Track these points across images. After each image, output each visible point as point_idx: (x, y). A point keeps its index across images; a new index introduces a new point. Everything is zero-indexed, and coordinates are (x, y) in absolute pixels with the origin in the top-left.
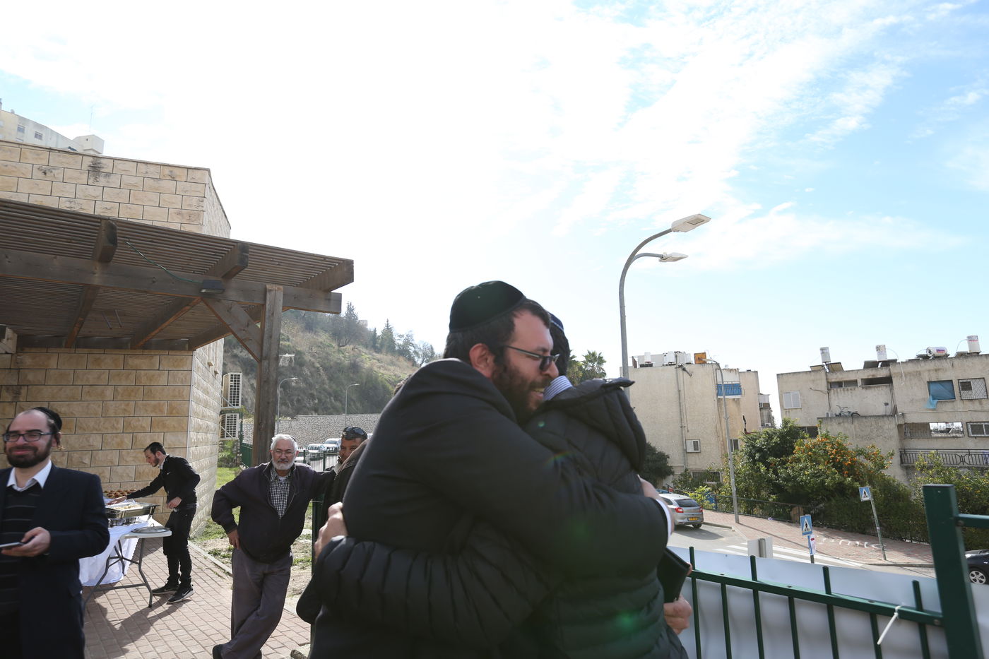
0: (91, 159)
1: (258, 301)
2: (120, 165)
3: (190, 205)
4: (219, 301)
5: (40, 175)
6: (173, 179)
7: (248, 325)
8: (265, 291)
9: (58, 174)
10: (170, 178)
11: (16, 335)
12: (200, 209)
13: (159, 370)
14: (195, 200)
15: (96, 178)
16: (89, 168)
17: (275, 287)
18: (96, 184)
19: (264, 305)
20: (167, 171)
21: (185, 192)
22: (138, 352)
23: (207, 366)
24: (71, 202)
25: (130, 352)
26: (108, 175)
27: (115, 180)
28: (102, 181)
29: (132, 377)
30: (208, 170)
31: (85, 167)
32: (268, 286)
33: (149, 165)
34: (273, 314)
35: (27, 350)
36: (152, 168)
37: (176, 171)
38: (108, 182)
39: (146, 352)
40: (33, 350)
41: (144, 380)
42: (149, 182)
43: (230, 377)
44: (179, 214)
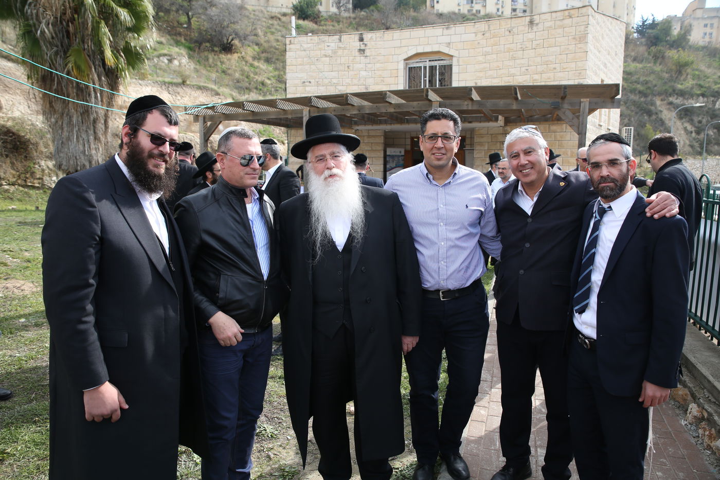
0: (529, 17)
1: (577, 107)
2: (543, 17)
3: (580, 32)
4: (560, 109)
5: (507, 33)
6: (570, 17)
7: (573, 119)
8: (580, 102)
9: (515, 30)
10: (568, 17)
11: (504, 118)
12: (586, 32)
13: (565, 132)
14: (583, 27)
15: (532, 28)
16: (529, 23)
17: (585, 100)
18: (533, 31)
19: (580, 109)
20: (566, 13)
21: (578, 23)
22: (556, 122)
23: (599, 127)
24: (521, 44)
25: (551, 123)
26: (537, 24)
27: (540, 26)
28: (535, 28)
29: (553, 136)
30: (591, 6)
31: (527, 23)
32: (582, 100)
33: (557, 13)
34: (584, 113)
35: (508, 124)
36: (559, 14)
37: (572, 12)
38: (538, 29)
39: (559, 122)
40: (511, 124)
41: (558, 138)
42: (558, 23)
43: (624, 130)
44: (574, 39)
